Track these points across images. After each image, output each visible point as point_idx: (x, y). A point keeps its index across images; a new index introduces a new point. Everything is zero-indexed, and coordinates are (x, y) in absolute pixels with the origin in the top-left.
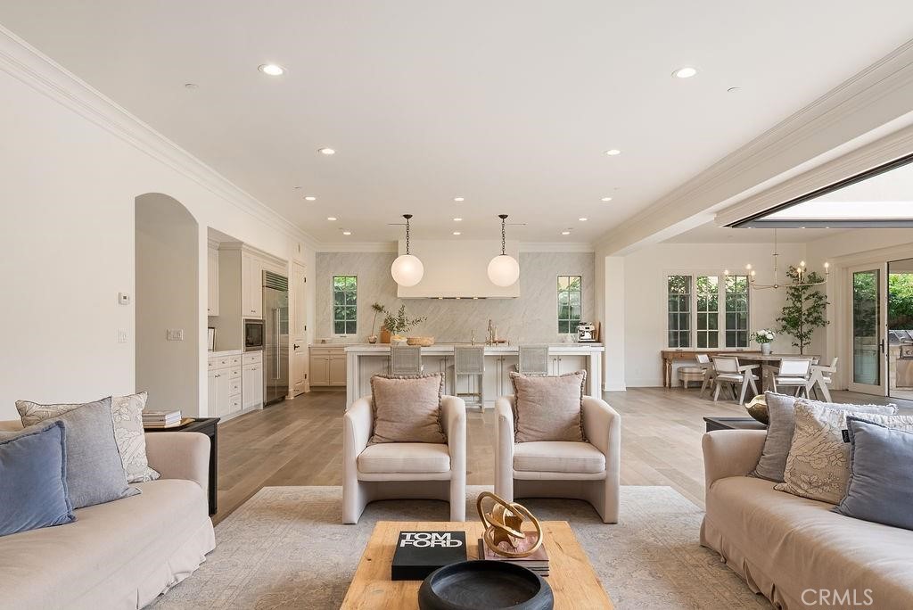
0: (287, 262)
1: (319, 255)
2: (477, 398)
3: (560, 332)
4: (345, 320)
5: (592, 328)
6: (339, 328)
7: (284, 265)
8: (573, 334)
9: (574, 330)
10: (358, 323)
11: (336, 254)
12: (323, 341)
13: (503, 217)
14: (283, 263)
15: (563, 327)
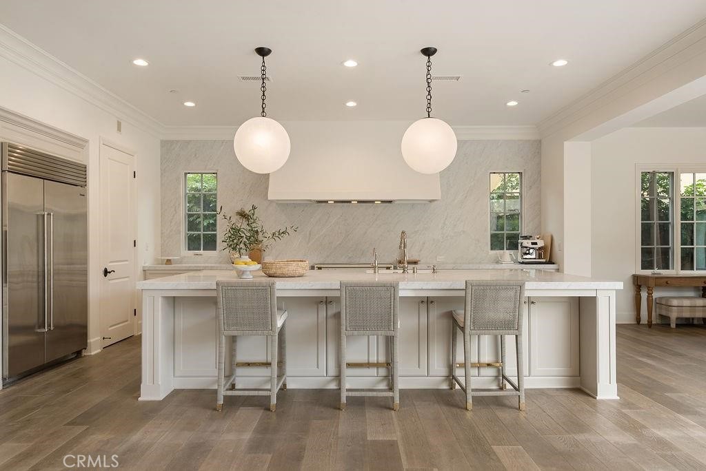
0: (87, 141)
1: (167, 145)
2: (383, 372)
3: (492, 249)
4: (202, 233)
5: (541, 244)
6: (193, 243)
7: (82, 147)
8: (512, 252)
9: (513, 245)
10: (218, 236)
11: (189, 142)
12: (169, 262)
13: (428, 52)
14: (81, 143)
15: (497, 242)
